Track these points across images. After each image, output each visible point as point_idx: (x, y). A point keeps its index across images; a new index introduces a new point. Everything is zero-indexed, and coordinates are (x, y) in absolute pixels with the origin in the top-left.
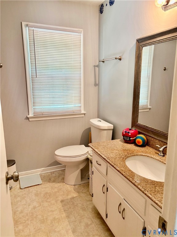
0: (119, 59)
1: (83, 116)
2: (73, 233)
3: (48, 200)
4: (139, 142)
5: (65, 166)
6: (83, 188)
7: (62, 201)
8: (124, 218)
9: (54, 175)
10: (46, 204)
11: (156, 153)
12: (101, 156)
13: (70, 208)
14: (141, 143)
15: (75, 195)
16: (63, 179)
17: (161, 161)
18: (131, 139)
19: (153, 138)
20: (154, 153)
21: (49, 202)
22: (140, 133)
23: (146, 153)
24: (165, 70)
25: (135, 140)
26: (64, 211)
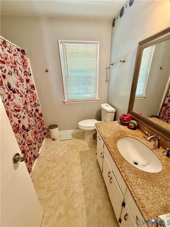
0: (123, 61)
1: (98, 101)
2: (82, 175)
3: (73, 150)
4: (131, 126)
5: (84, 132)
6: (94, 145)
7: (80, 152)
8: (111, 183)
9: (79, 134)
10: (71, 152)
11: (144, 137)
12: (100, 134)
13: (84, 157)
14: (133, 127)
15: (88, 149)
16: (84, 137)
17: (147, 145)
18: (126, 122)
19: (143, 124)
20: (142, 137)
21: (73, 151)
22: (133, 119)
23: (136, 136)
24: (161, 69)
25: (128, 123)
26: (80, 158)
